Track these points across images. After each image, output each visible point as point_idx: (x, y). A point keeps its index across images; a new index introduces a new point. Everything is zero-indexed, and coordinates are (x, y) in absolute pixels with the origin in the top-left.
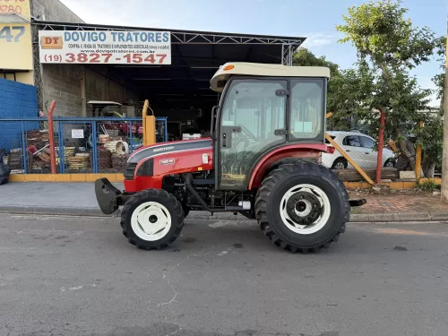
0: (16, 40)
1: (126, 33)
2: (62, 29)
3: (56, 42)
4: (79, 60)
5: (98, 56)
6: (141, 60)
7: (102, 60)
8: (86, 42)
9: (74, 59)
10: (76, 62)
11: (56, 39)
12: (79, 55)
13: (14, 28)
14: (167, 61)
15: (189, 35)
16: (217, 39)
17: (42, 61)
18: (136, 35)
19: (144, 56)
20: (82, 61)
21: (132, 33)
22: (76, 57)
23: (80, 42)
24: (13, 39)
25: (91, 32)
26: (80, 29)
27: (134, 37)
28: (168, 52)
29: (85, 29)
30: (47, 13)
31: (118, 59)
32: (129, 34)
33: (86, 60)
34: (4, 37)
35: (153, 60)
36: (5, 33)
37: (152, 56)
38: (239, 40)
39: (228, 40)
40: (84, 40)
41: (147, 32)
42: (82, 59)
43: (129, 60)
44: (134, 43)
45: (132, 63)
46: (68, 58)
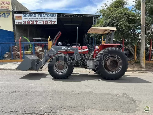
0: (7, 17)
1: (43, 14)
2: (22, 13)
3: (20, 18)
4: (28, 23)
5: (34, 22)
6: (47, 23)
7: (35, 23)
8: (30, 17)
9: (26, 23)
10: (27, 24)
11: (20, 16)
12: (28, 22)
13: (6, 13)
14: (56, 23)
15: (63, 15)
16: (72, 16)
17: (16, 23)
18: (46, 15)
19: (49, 22)
20: (29, 24)
21: (44, 14)
22: (27, 22)
23: (28, 17)
24: (6, 17)
25: (31, 14)
26: (28, 13)
27: (45, 16)
28: (56, 20)
29: (29, 13)
30: (17, 8)
31: (40, 23)
32: (44, 15)
33: (30, 23)
34: (3, 16)
35: (51, 23)
36: (3, 15)
37: (51, 22)
38: (79, 16)
39: (75, 16)
40: (29, 17)
41: (49, 14)
42: (29, 23)
43: (44, 23)
44: (45, 18)
45: (45, 24)
46: (24, 22)
